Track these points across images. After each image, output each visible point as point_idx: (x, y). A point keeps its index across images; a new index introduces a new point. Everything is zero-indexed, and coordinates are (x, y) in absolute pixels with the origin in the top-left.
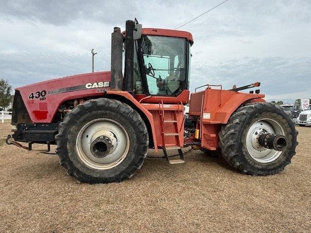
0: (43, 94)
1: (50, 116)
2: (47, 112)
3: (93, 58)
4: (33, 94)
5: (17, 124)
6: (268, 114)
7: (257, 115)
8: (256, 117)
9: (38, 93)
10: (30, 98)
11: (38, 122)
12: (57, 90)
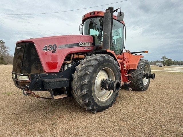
0: (54, 48)
1: (59, 66)
2: (57, 63)
4: (46, 47)
5: (30, 75)
9: (50, 47)
10: (44, 50)
11: (50, 71)
12: (64, 45)
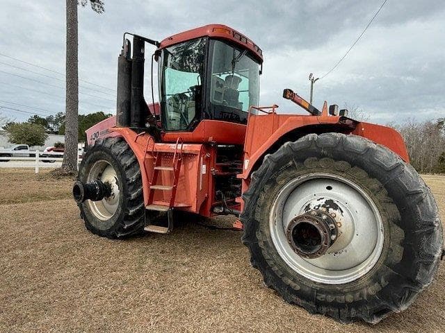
3: (312, 86)
6: (322, 163)
7: (291, 163)
8: (289, 168)
